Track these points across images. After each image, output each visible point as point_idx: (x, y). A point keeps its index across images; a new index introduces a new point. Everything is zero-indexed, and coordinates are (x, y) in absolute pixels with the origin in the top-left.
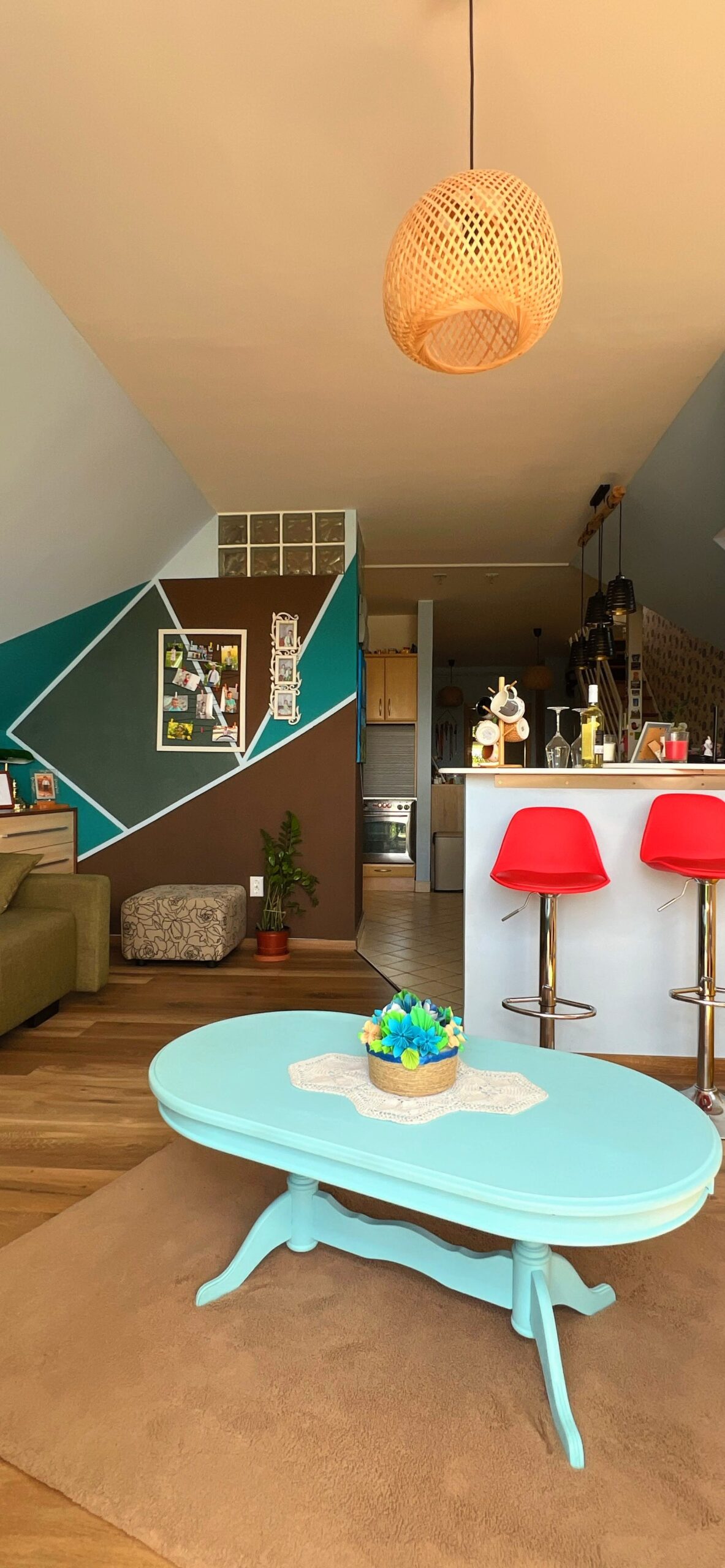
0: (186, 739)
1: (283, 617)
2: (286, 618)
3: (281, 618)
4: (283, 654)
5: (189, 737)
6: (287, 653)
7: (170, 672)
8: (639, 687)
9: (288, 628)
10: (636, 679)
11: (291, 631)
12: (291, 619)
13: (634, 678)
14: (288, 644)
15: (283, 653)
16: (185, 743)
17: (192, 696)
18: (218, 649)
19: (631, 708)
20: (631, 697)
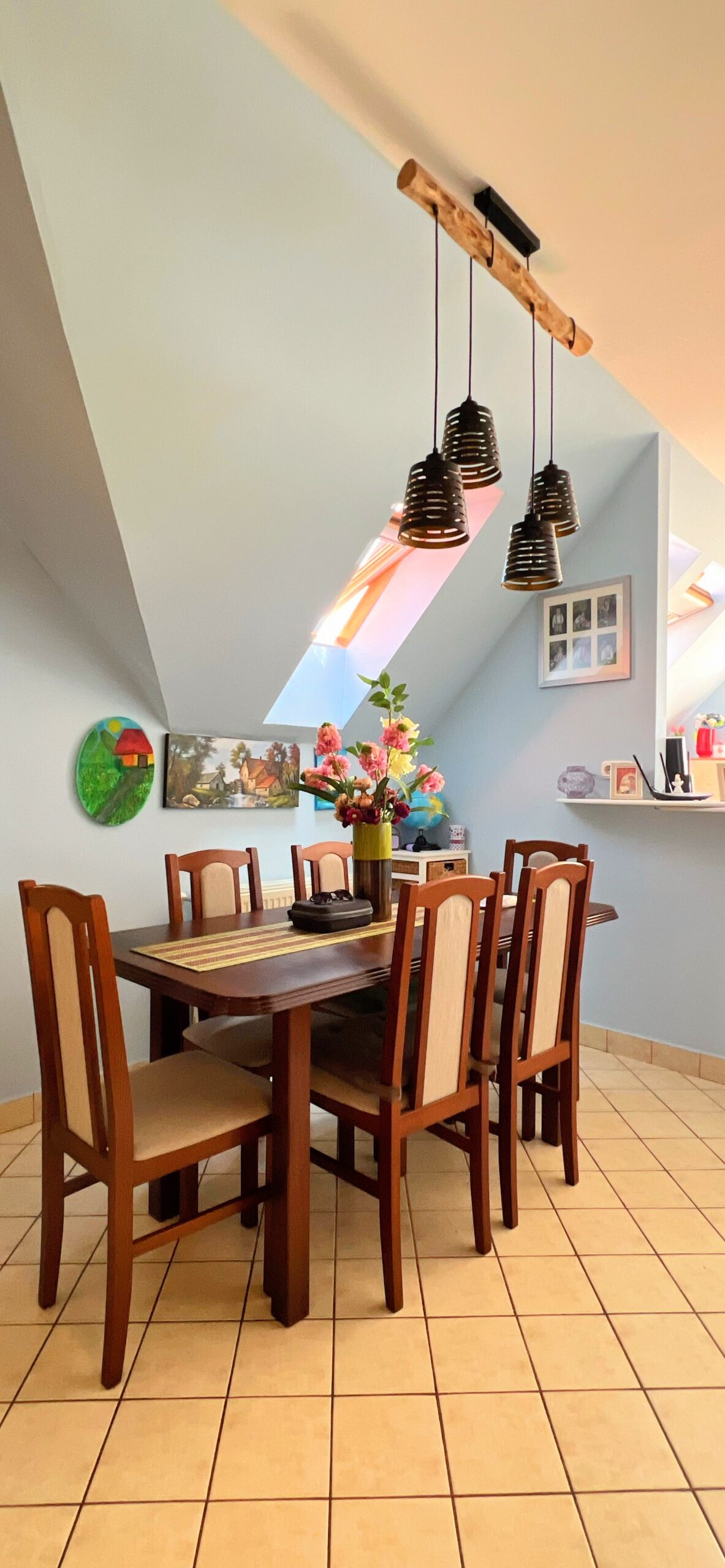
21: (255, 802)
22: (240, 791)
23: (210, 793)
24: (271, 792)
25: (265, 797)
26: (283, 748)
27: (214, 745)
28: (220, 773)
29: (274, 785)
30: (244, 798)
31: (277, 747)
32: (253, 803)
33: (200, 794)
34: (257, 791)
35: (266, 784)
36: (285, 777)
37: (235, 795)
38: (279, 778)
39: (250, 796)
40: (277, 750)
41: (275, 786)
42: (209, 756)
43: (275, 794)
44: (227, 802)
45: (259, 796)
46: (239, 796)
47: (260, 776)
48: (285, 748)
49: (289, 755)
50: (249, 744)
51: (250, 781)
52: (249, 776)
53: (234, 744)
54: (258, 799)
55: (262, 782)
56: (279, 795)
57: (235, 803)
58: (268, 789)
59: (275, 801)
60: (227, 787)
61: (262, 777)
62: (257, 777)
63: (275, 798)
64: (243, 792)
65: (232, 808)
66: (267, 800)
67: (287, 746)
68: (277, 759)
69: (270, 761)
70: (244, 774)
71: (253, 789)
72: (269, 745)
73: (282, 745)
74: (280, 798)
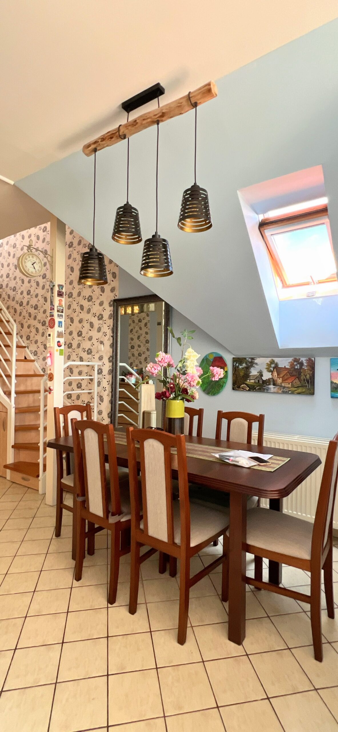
8: (62, 312)
10: (60, 305)
13: (60, 304)
19: (57, 328)
20: (57, 320)
21: (282, 390)
22: (272, 384)
23: (255, 384)
24: (293, 386)
25: (288, 388)
26: (301, 361)
27: (256, 361)
28: (260, 375)
29: (294, 382)
30: (274, 388)
31: (296, 360)
32: (280, 390)
33: (249, 384)
34: (283, 385)
35: (289, 381)
36: (302, 378)
37: (269, 386)
38: (299, 378)
39: (278, 387)
40: (296, 362)
41: (296, 382)
42: (254, 367)
43: (295, 387)
44: (264, 389)
45: (284, 387)
46: (271, 386)
47: (285, 376)
48: (302, 361)
49: (305, 364)
50: (276, 360)
51: (278, 379)
52: (277, 376)
53: (268, 360)
54: (284, 389)
55: (286, 379)
56: (298, 387)
57: (269, 390)
58: (290, 384)
59: (296, 391)
60: (264, 382)
61: (286, 377)
62: (282, 377)
63: (296, 389)
64: (274, 385)
65: (267, 392)
66: (289, 389)
67: (304, 360)
68: (296, 367)
69: (292, 368)
70: (274, 375)
71: (280, 383)
72: (290, 360)
73: (300, 359)
74: (299, 389)
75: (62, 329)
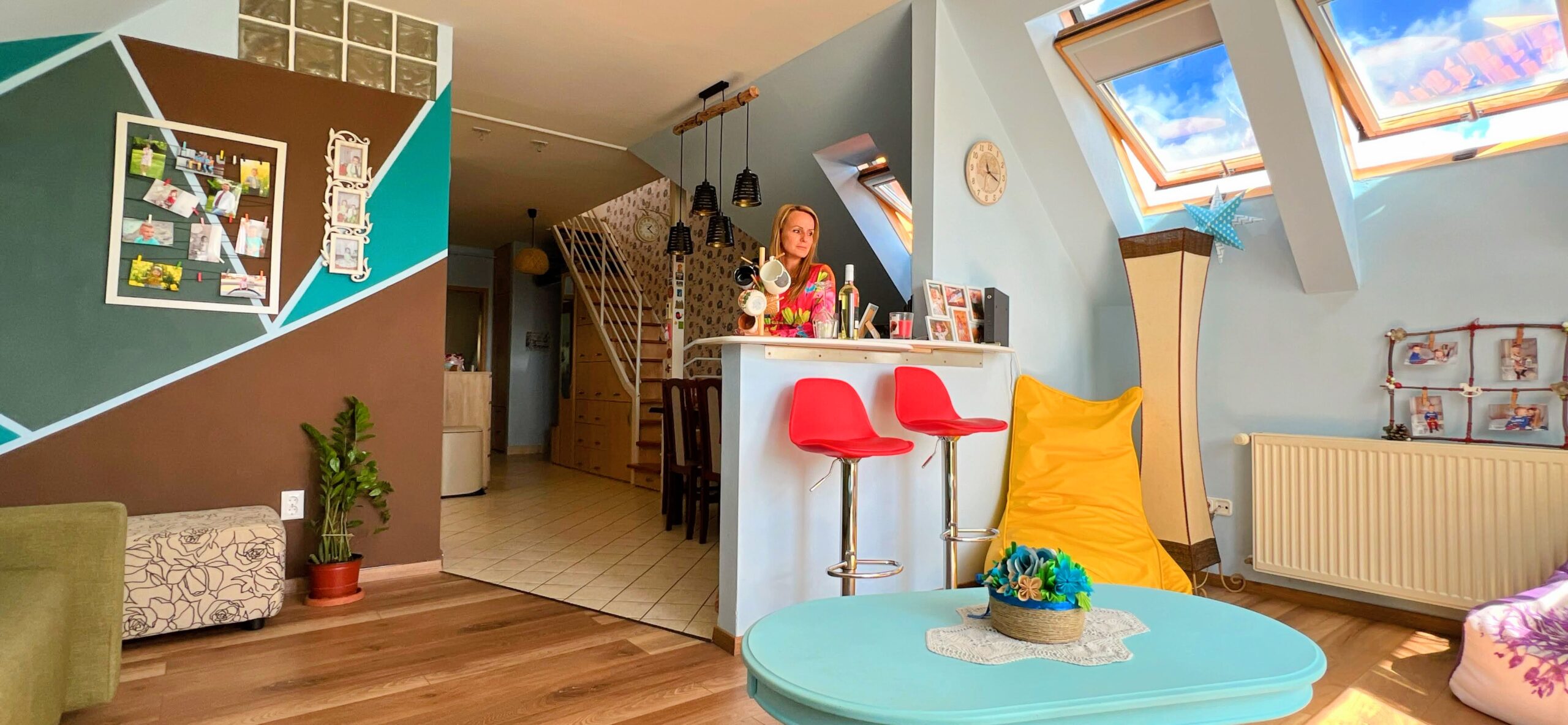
0: (168, 289)
1: (347, 137)
2: (351, 139)
3: (342, 138)
4: (345, 187)
5: (173, 287)
6: (351, 186)
7: (138, 182)
8: (682, 279)
9: (353, 153)
10: (680, 271)
11: (357, 157)
12: (358, 142)
14: (353, 174)
15: (345, 184)
16: (168, 294)
17: (182, 225)
18: (235, 162)
19: (676, 298)
20: (676, 288)
75: (682, 299)
